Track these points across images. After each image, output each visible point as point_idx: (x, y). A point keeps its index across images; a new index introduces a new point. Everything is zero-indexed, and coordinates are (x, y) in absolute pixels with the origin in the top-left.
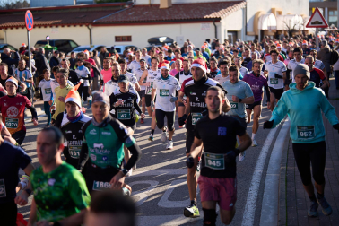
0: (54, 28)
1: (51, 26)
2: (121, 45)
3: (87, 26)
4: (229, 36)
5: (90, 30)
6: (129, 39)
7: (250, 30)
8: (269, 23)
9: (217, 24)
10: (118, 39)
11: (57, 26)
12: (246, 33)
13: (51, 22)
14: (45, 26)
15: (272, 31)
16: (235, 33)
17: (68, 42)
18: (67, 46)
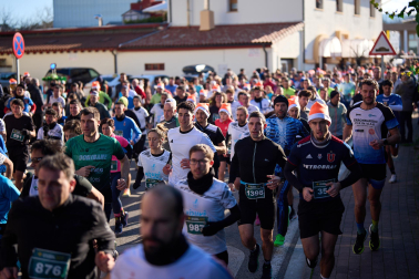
0: (72, 54)
1: (68, 51)
2: (151, 75)
3: (112, 51)
4: (284, 65)
5: (115, 57)
6: (161, 67)
7: (309, 57)
8: (332, 49)
9: (267, 49)
10: (148, 67)
11: (75, 51)
12: (304, 61)
13: (68, 47)
14: (62, 51)
15: (337, 58)
16: (291, 61)
17: (87, 71)
18: (86, 76)
